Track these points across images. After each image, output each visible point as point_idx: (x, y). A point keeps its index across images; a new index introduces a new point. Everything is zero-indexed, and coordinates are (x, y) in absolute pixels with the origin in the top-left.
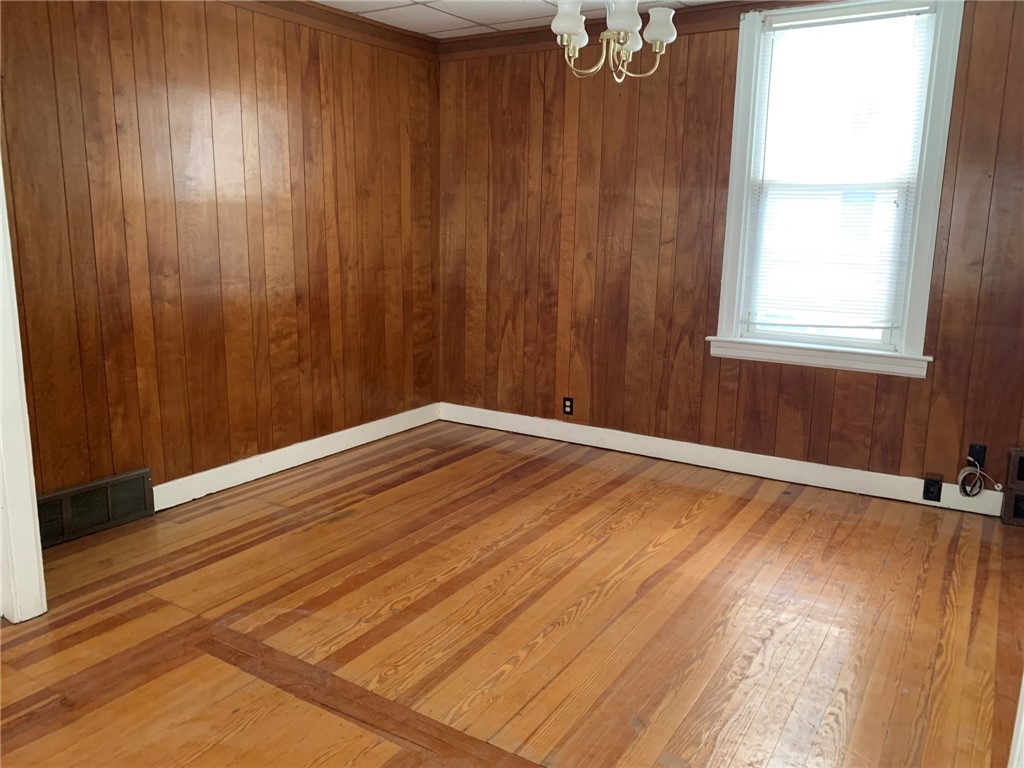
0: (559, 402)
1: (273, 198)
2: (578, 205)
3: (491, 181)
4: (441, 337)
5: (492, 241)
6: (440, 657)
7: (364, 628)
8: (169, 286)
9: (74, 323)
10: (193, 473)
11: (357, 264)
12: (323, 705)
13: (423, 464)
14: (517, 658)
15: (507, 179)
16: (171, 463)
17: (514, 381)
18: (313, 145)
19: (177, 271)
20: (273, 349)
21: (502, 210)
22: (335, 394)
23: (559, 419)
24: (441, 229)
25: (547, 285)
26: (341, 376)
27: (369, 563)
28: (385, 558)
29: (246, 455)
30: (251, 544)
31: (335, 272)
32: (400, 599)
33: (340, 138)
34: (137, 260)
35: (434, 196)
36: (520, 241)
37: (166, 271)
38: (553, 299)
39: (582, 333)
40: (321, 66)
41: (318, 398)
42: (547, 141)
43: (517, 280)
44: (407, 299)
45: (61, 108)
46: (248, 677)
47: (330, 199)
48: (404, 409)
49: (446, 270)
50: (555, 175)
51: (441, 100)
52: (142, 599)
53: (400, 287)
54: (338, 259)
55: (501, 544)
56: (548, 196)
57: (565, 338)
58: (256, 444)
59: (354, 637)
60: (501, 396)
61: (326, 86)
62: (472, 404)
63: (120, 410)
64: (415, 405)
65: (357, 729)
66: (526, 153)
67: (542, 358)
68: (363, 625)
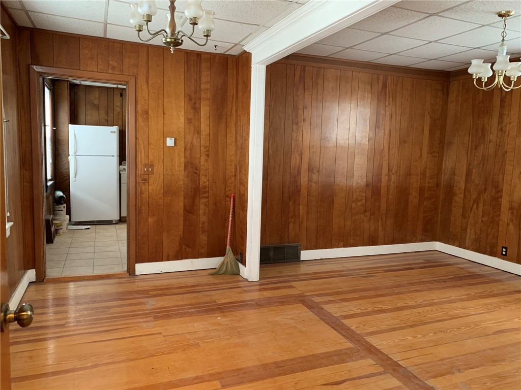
0: (499, 248)
1: (360, 144)
2: (516, 147)
3: (471, 136)
4: (440, 210)
5: (469, 165)
6: (384, 327)
7: (359, 311)
8: (315, 177)
9: (281, 187)
10: (316, 249)
11: (397, 172)
12: (332, 327)
13: (416, 266)
14: (416, 337)
15: (479, 135)
16: (308, 243)
17: (475, 234)
18: (381, 122)
19: (318, 172)
20: (354, 205)
21: (475, 149)
22: (380, 228)
23: (499, 257)
24: (444, 158)
25: (496, 187)
26: (384, 221)
27: (373, 293)
28: (379, 293)
29: (338, 247)
30: (330, 277)
31: (386, 175)
32: (378, 307)
33: (394, 118)
34: (305, 167)
35: (442, 142)
36: (484, 164)
37: (314, 171)
38: (499, 194)
39: (515, 213)
40: (387, 89)
41: (372, 229)
42: (501, 115)
43: (481, 184)
44: (422, 190)
45: (286, 114)
46: (311, 313)
47: (386, 145)
48: (415, 241)
49: (444, 178)
50: (505, 132)
51: (449, 99)
52: (287, 284)
53: (419, 183)
54: (387, 170)
55: (435, 301)
56: (500, 142)
57: (505, 215)
58: (342, 243)
59: (354, 313)
60: (468, 242)
61: (389, 98)
62: (453, 244)
63: (293, 220)
64: (422, 241)
65: (341, 337)
66: (490, 122)
67: (491, 224)
68: (359, 310)
